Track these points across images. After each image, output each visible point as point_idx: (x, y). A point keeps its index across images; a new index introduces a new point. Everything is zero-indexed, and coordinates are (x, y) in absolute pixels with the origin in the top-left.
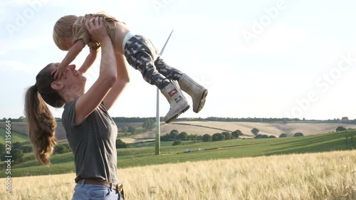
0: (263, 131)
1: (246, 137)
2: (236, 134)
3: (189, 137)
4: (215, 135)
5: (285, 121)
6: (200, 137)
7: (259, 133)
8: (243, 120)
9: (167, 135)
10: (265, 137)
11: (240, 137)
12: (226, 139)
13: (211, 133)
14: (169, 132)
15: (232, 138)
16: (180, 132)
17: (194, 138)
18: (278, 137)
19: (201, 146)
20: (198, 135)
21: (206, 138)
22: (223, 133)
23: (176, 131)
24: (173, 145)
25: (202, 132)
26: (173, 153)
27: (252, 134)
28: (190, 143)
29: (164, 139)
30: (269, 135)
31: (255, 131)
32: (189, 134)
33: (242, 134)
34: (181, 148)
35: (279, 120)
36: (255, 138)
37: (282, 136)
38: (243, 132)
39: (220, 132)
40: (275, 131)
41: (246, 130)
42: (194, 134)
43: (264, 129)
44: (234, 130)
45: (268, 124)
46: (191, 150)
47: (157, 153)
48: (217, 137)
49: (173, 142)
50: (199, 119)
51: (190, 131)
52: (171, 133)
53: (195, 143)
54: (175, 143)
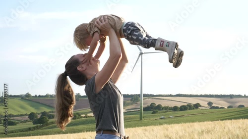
0: (215, 104)
1: (204, 108)
2: (197, 106)
3: (163, 108)
4: (181, 107)
5: (231, 96)
6: (171, 108)
7: (213, 105)
8: (201, 96)
9: (148, 107)
10: (217, 108)
11: (199, 108)
12: (190, 109)
13: (179, 105)
14: (149, 105)
15: (193, 109)
16: (157, 105)
17: (167, 109)
18: (226, 108)
19: (172, 114)
20: (170, 106)
21: (175, 109)
22: (188, 105)
23: (154, 104)
24: (152, 113)
25: (172, 105)
26: (152, 119)
27: (208, 106)
28: (164, 112)
29: (146, 109)
30: (220, 106)
31: (210, 104)
32: (163, 106)
33: (200, 106)
34: (158, 116)
35: (227, 96)
36: (210, 109)
37: (229, 107)
39: (185, 104)
40: (224, 104)
41: (204, 103)
42: (166, 106)
43: (217, 103)
44: (195, 103)
45: (219, 99)
46: (165, 117)
47: (141, 119)
48: (183, 108)
49: (152, 111)
50: (171, 96)
51: (164, 104)
52: (151, 105)
53: (167, 112)
54: (154, 113)
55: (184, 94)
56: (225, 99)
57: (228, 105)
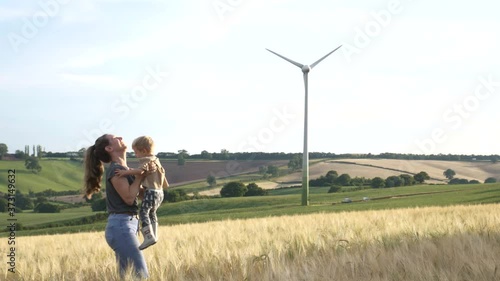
0: (460, 173)
1: (435, 182)
2: (421, 177)
3: (353, 180)
4: (391, 178)
5: (494, 159)
6: (369, 181)
7: (456, 176)
8: (432, 157)
9: (322, 179)
10: (464, 182)
11: (426, 181)
12: (406, 184)
13: (385, 175)
14: (324, 174)
15: (414, 183)
16: (340, 174)
17: (360, 183)
18: (482, 182)
19: (367, 194)
20: (367, 178)
21: (376, 183)
22: (402, 176)
23: (334, 172)
24: (330, 192)
25: (370, 174)
26: (327, 203)
27: (445, 178)
28: (354, 190)
29: (313, 183)
30: (470, 179)
31: (449, 173)
32: (353, 177)
33: (428, 178)
34: (340, 196)
35: (486, 157)
36: (450, 183)
37: (488, 181)
38: (430, 175)
39: (397, 174)
40: (478, 175)
41: (436, 172)
42: (359, 177)
43: (463, 171)
44: (418, 172)
45: (469, 164)
46: (353, 199)
47: (304, 203)
48: (393, 182)
49: (329, 188)
50: (369, 156)
51: (354, 173)
52: (328, 175)
53: (360, 189)
54: (332, 190)
55: (397, 153)
56: (481, 164)
57: (487, 176)
